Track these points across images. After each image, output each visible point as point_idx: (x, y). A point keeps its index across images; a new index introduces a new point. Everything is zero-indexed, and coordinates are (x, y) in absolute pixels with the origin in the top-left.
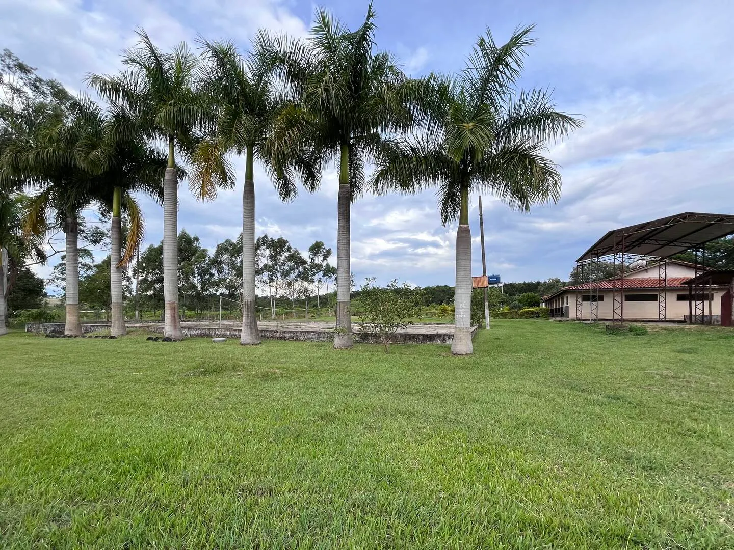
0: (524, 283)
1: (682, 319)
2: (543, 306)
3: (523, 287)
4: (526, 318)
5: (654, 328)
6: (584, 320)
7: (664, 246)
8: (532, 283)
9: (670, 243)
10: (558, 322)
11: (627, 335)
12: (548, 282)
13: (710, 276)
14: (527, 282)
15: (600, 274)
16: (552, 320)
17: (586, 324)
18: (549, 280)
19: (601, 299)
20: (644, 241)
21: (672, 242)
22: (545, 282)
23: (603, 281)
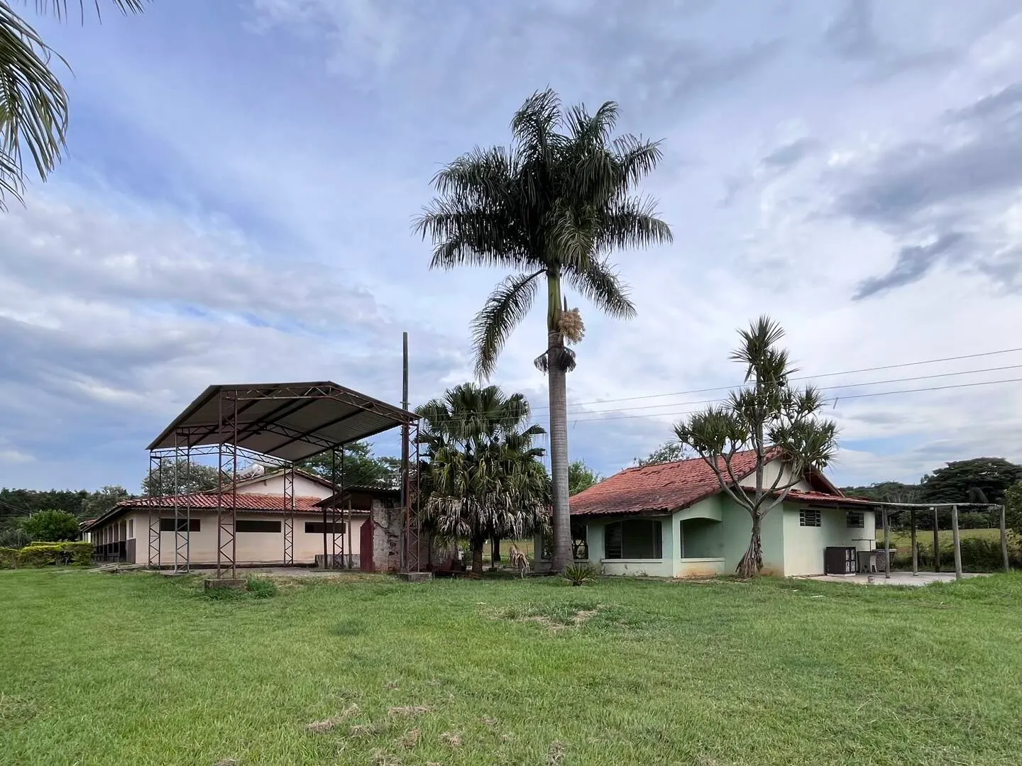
0: (53, 493)
1: (312, 561)
2: (88, 539)
3: (49, 500)
4: (38, 565)
5: (285, 582)
6: (163, 568)
7: (294, 439)
8: (69, 493)
9: (302, 436)
10: (109, 575)
11: (245, 599)
12: (101, 492)
13: (349, 496)
14: (58, 491)
15: (194, 485)
16: (96, 570)
17: (166, 576)
18: (105, 488)
19: (195, 526)
20: (266, 426)
21: (304, 435)
22: (97, 494)
23: (199, 494)
